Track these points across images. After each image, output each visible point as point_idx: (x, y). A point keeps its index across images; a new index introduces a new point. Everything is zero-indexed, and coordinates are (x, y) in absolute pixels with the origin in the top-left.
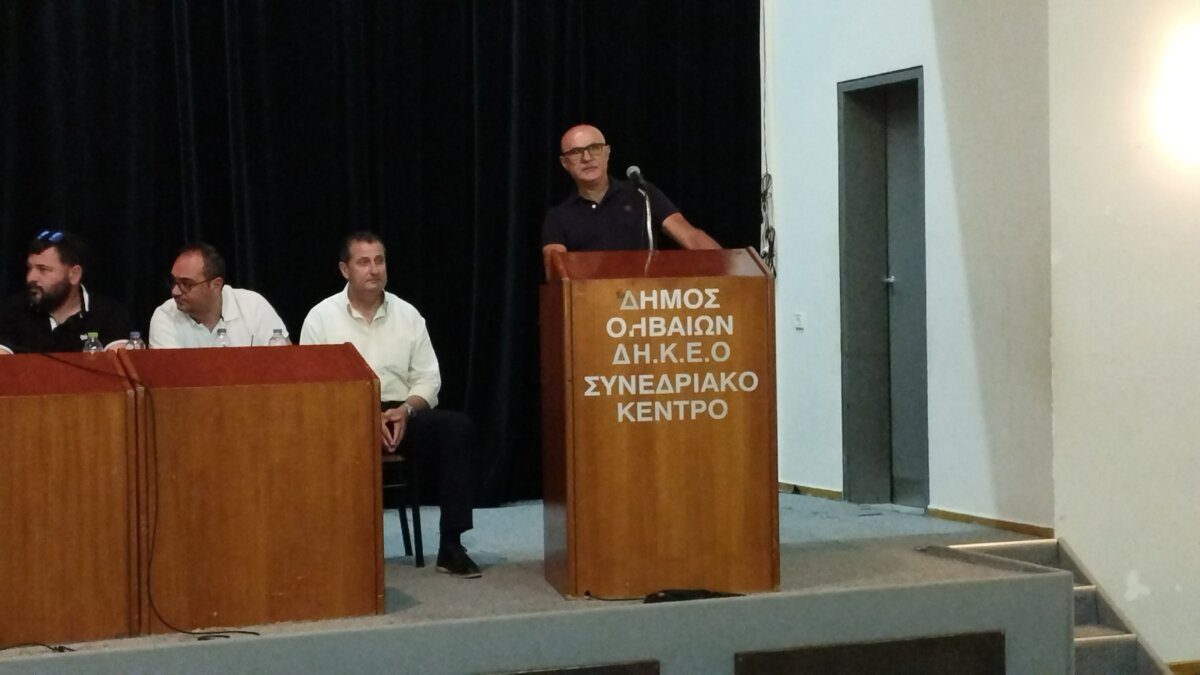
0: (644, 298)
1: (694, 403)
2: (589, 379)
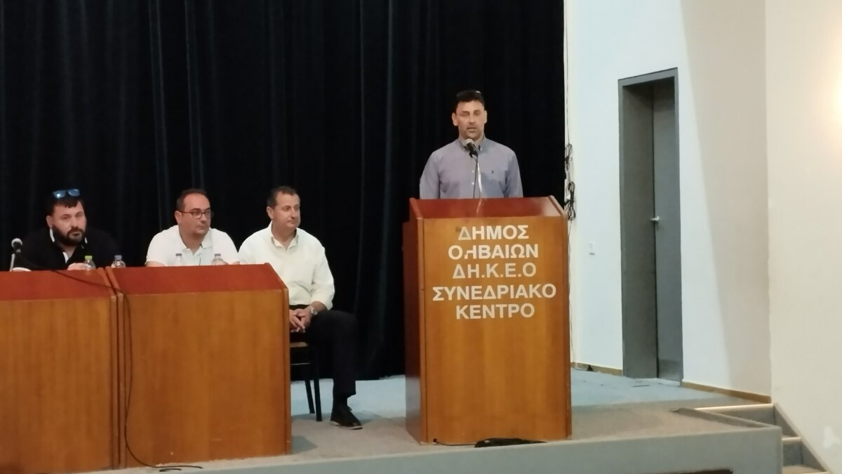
0: (475, 232)
1: (510, 306)
2: (436, 289)
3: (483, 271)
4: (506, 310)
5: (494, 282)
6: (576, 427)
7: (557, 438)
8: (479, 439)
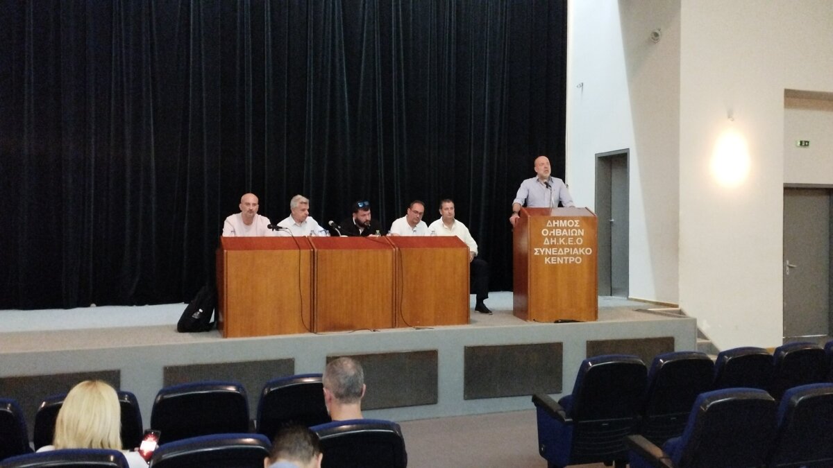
0: (554, 223)
1: (570, 258)
2: (536, 249)
3: (558, 241)
4: (568, 260)
5: (563, 246)
6: (599, 315)
7: (591, 320)
8: (555, 319)
